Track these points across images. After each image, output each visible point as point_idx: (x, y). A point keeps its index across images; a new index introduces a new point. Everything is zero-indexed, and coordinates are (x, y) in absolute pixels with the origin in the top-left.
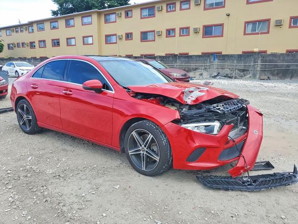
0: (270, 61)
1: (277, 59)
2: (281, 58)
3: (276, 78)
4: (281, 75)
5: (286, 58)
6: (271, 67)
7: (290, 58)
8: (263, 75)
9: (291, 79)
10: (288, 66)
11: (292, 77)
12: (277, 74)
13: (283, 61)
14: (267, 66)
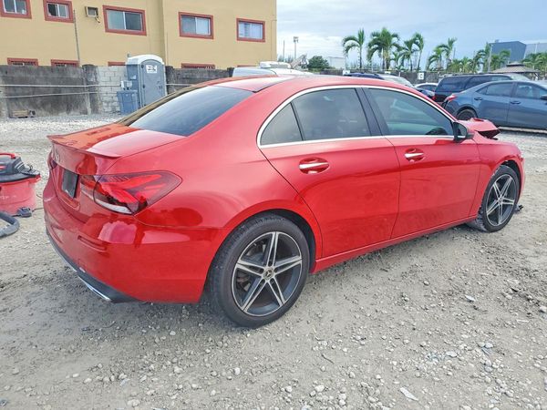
0: (23, 81)
1: (34, 76)
2: (41, 76)
3: (43, 113)
4: (50, 106)
5: (50, 75)
6: (27, 92)
7: (56, 75)
8: (16, 107)
9: (68, 113)
10: (56, 90)
11: (68, 110)
12: (43, 105)
13: (46, 80)
14: (19, 91)
